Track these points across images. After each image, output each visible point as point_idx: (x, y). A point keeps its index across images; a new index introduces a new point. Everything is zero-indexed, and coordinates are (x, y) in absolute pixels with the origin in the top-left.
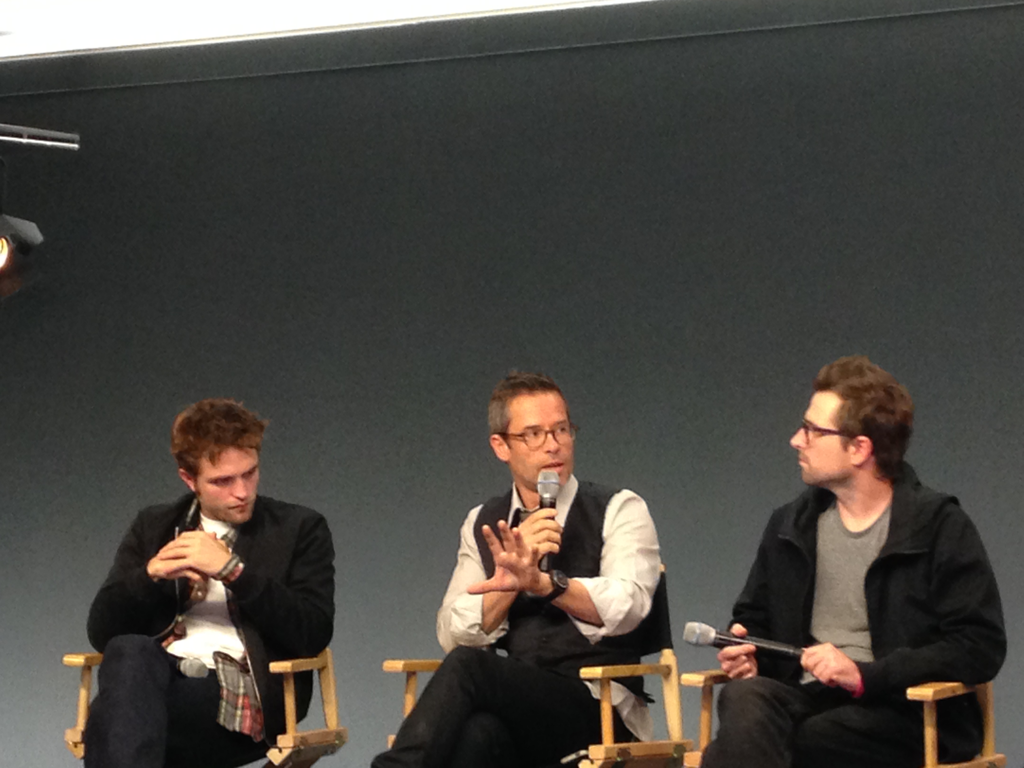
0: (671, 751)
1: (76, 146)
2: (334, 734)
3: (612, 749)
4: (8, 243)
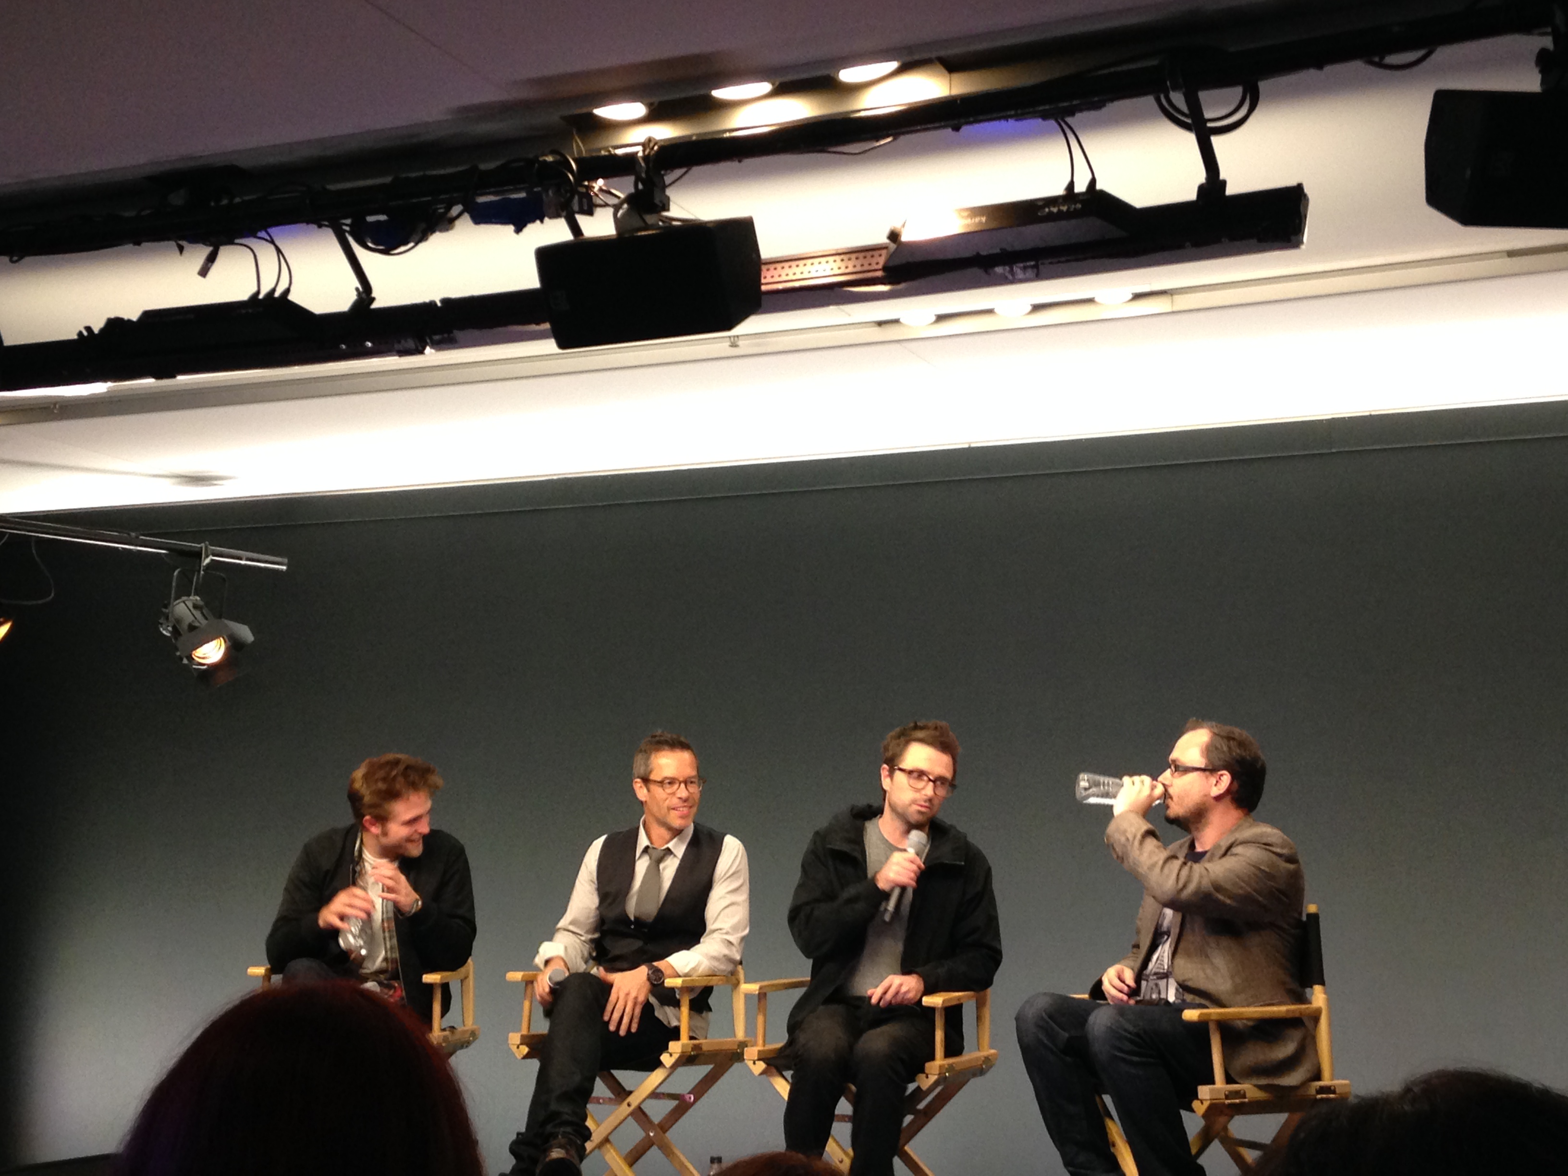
0: (736, 1047)
1: (284, 568)
2: (470, 1032)
3: (687, 1045)
4: (225, 642)
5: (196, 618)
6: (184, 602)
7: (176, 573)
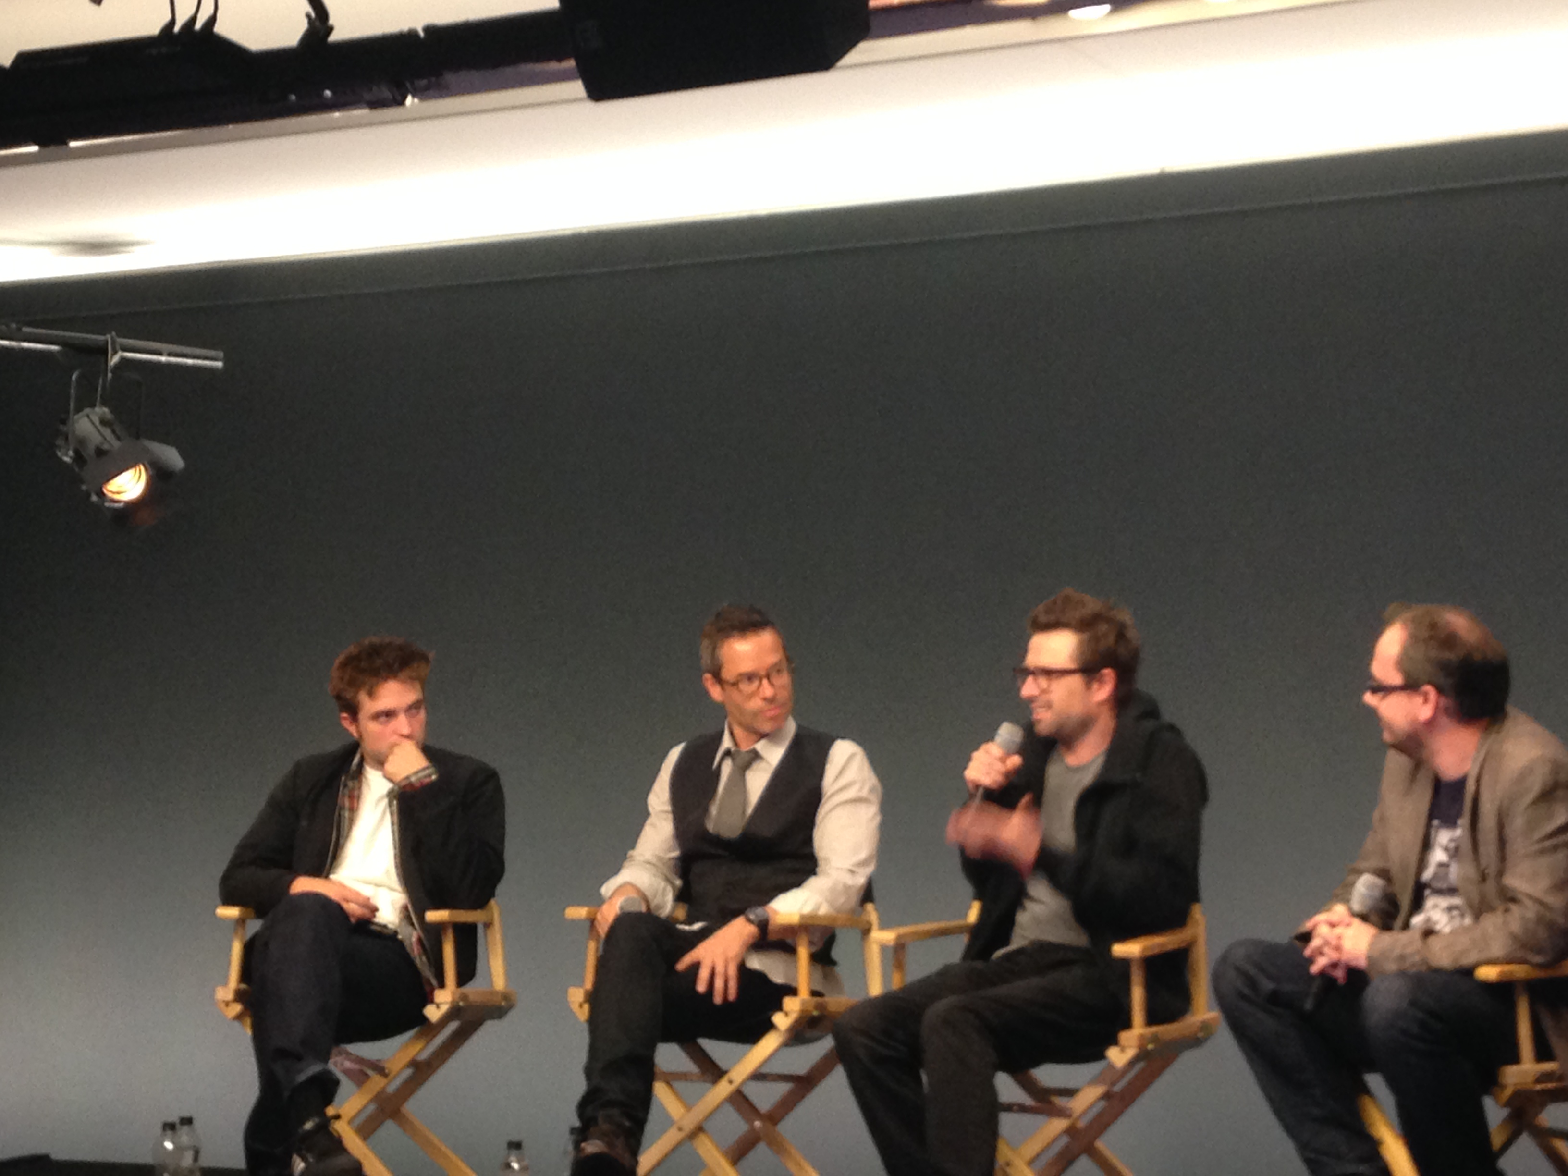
1: (219, 364)
2: (502, 996)
3: (810, 1002)
4: (146, 470)
5: (105, 439)
6: (88, 416)
7: (74, 377)
